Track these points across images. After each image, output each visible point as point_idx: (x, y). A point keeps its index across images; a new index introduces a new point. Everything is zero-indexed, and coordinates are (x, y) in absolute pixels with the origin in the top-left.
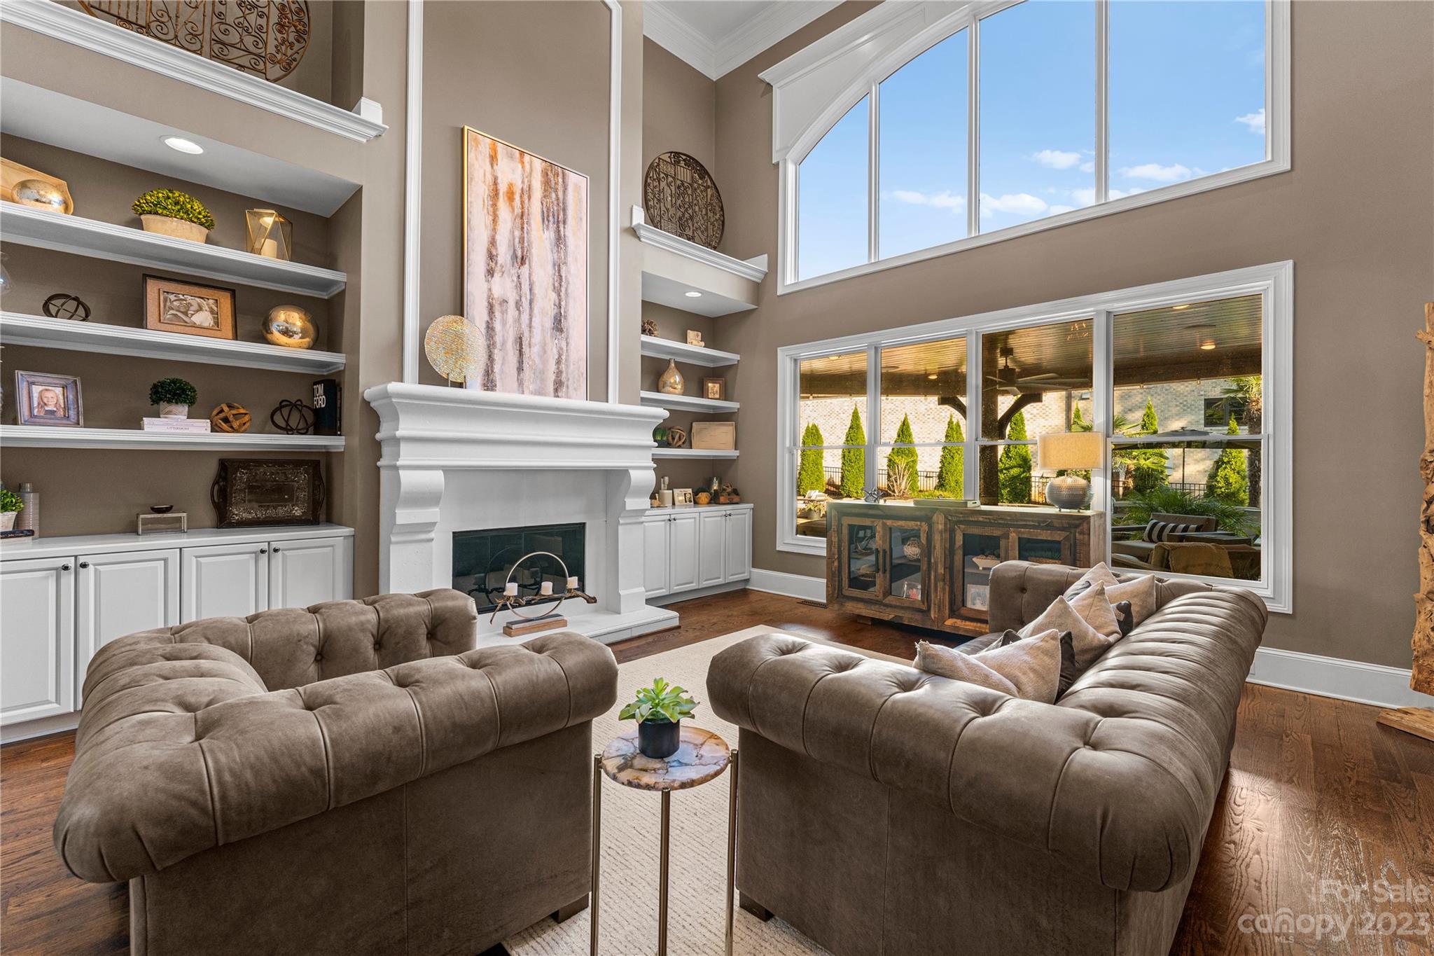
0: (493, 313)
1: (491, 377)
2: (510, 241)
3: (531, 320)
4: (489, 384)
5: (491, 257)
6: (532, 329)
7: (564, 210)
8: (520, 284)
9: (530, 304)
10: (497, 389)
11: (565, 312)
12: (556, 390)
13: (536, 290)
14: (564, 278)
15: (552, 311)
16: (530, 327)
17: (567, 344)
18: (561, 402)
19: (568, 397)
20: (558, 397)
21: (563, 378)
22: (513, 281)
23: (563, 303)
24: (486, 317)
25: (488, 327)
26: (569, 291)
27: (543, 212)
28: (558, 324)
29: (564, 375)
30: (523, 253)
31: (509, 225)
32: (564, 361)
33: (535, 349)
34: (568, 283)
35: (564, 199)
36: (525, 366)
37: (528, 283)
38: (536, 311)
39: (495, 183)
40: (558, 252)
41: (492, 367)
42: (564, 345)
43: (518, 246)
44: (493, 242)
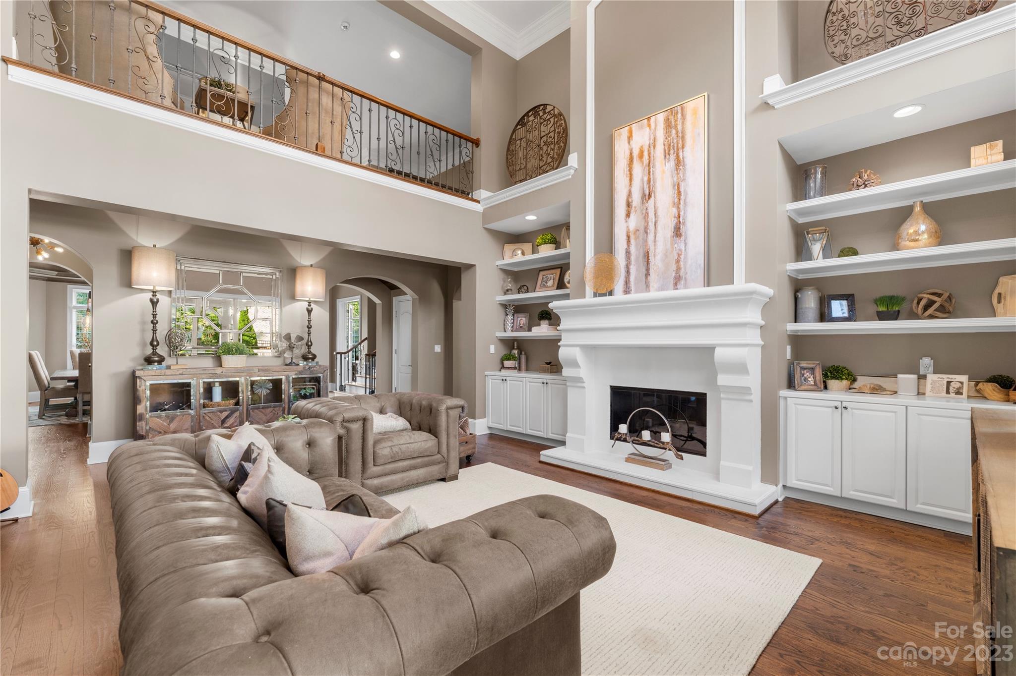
0: (629, 242)
1: (628, 285)
2: (640, 187)
3: (655, 236)
4: (627, 291)
5: (629, 205)
6: (657, 243)
7: (683, 137)
8: (648, 214)
9: (655, 225)
10: (632, 292)
11: (683, 219)
12: (676, 284)
13: (660, 213)
14: (682, 193)
15: (672, 223)
16: (655, 242)
17: (686, 244)
18: (681, 292)
19: (686, 287)
20: (677, 289)
21: (682, 273)
22: (643, 214)
23: (682, 213)
24: (625, 246)
25: (626, 252)
26: (688, 200)
27: (665, 150)
28: (677, 232)
29: (683, 270)
30: (649, 190)
31: (640, 175)
32: (682, 260)
33: (659, 257)
34: (686, 194)
35: (683, 128)
36: (651, 271)
37: (653, 210)
38: (659, 228)
39: (631, 154)
40: (678, 174)
41: (629, 278)
42: (682, 247)
43: (646, 187)
44: (630, 194)
